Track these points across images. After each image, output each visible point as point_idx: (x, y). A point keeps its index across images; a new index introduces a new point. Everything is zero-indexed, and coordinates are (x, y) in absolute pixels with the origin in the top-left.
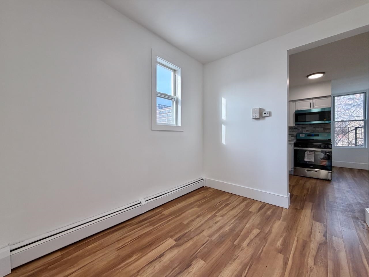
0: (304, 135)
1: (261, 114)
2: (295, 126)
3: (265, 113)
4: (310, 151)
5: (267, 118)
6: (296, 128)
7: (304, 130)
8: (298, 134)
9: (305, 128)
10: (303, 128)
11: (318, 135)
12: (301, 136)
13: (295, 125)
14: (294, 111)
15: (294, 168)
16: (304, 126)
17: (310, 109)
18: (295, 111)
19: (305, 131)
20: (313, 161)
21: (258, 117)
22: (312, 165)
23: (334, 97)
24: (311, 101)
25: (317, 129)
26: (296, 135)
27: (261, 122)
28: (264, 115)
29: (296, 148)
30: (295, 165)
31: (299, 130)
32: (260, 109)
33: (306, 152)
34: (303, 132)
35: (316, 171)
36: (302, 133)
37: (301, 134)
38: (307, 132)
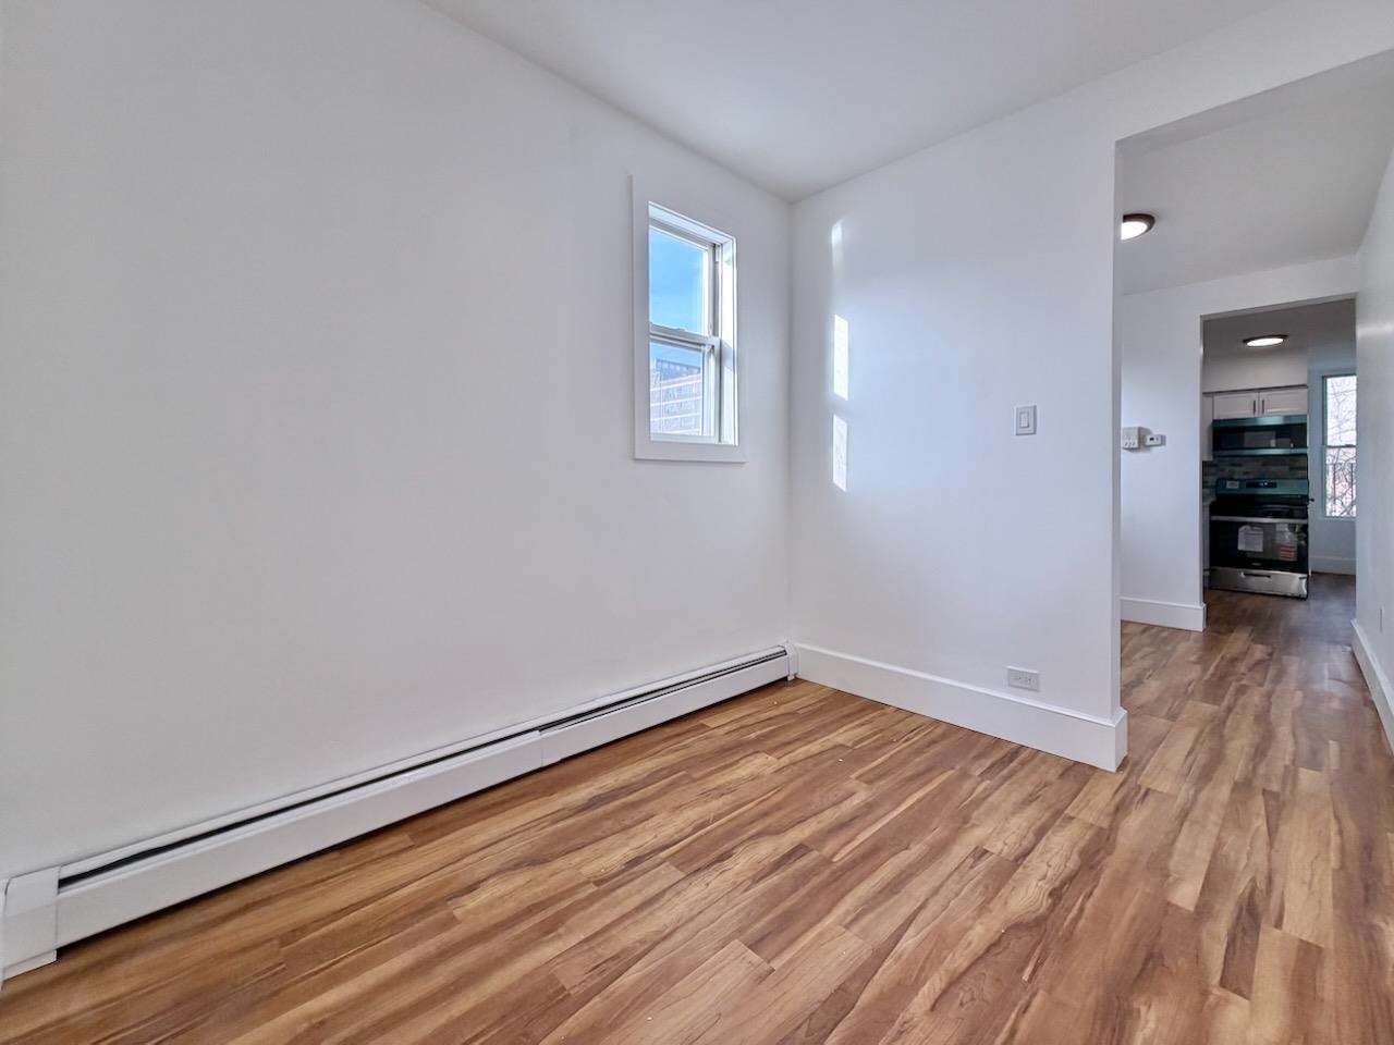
0: (1237, 483)
1: (1141, 440)
2: (1211, 459)
3: (1152, 439)
4: (1252, 524)
5: (1155, 449)
6: (1215, 466)
7: (1237, 469)
8: (1221, 481)
9: (1240, 465)
10: (1233, 465)
11: (1273, 485)
12: (1228, 487)
13: (1214, 457)
14: (1211, 421)
15: (1209, 570)
16: (1237, 460)
17: (1252, 416)
18: (1214, 421)
19: (1239, 472)
20: (1260, 549)
21: (1136, 446)
22: (1258, 560)
23: (1324, 378)
24: (1254, 396)
25: (1273, 469)
26: (1214, 484)
27: (1142, 456)
28: (1149, 442)
29: (1215, 518)
30: (1211, 564)
31: (1223, 470)
32: (1140, 429)
33: (1242, 529)
34: (1236, 477)
35: (1269, 576)
36: (1231, 479)
37: (1228, 483)
38: (1246, 477)
